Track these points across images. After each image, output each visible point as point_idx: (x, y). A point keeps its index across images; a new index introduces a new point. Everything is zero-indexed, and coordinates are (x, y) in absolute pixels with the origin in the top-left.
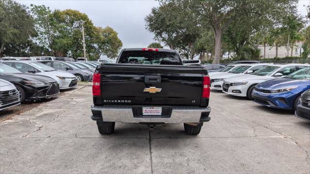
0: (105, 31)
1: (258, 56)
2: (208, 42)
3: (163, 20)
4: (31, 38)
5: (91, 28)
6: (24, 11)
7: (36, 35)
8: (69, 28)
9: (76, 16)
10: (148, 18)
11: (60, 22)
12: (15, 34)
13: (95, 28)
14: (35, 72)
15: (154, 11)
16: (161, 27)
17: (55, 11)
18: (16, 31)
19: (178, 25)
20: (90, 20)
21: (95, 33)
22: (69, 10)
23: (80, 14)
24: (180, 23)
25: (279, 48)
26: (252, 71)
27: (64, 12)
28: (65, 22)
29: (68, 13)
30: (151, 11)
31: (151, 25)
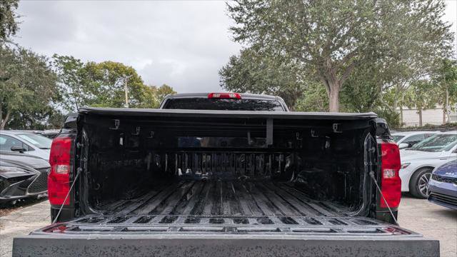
0: (160, 92)
1: (397, 123)
2: (314, 104)
3: (246, 74)
4: (51, 104)
5: (139, 87)
6: (42, 64)
7: (59, 99)
8: (107, 88)
9: (118, 71)
10: (225, 70)
11: (95, 79)
12: (26, 97)
13: (145, 88)
14: (25, 150)
15: (233, 60)
16: (243, 84)
17: (88, 63)
18: (28, 93)
19: (269, 80)
20: (139, 75)
21: (145, 94)
22: (109, 63)
23: (124, 68)
24: (272, 77)
25: (423, 112)
26: (407, 145)
27: (100, 65)
28: (102, 79)
29: (106, 66)
30: (229, 61)
31: (228, 81)
